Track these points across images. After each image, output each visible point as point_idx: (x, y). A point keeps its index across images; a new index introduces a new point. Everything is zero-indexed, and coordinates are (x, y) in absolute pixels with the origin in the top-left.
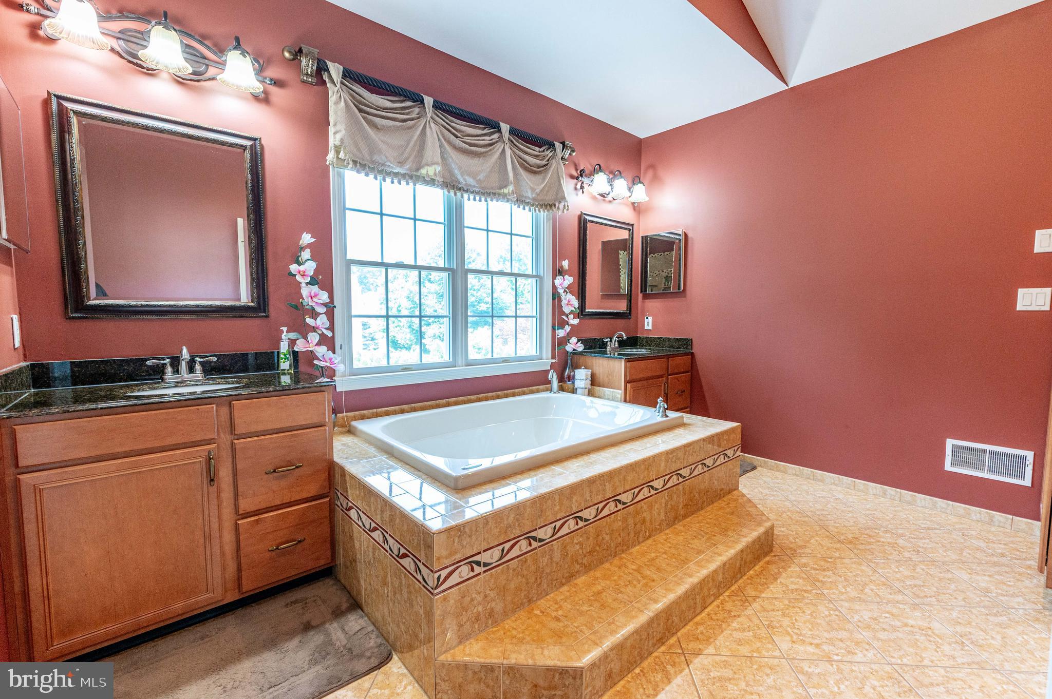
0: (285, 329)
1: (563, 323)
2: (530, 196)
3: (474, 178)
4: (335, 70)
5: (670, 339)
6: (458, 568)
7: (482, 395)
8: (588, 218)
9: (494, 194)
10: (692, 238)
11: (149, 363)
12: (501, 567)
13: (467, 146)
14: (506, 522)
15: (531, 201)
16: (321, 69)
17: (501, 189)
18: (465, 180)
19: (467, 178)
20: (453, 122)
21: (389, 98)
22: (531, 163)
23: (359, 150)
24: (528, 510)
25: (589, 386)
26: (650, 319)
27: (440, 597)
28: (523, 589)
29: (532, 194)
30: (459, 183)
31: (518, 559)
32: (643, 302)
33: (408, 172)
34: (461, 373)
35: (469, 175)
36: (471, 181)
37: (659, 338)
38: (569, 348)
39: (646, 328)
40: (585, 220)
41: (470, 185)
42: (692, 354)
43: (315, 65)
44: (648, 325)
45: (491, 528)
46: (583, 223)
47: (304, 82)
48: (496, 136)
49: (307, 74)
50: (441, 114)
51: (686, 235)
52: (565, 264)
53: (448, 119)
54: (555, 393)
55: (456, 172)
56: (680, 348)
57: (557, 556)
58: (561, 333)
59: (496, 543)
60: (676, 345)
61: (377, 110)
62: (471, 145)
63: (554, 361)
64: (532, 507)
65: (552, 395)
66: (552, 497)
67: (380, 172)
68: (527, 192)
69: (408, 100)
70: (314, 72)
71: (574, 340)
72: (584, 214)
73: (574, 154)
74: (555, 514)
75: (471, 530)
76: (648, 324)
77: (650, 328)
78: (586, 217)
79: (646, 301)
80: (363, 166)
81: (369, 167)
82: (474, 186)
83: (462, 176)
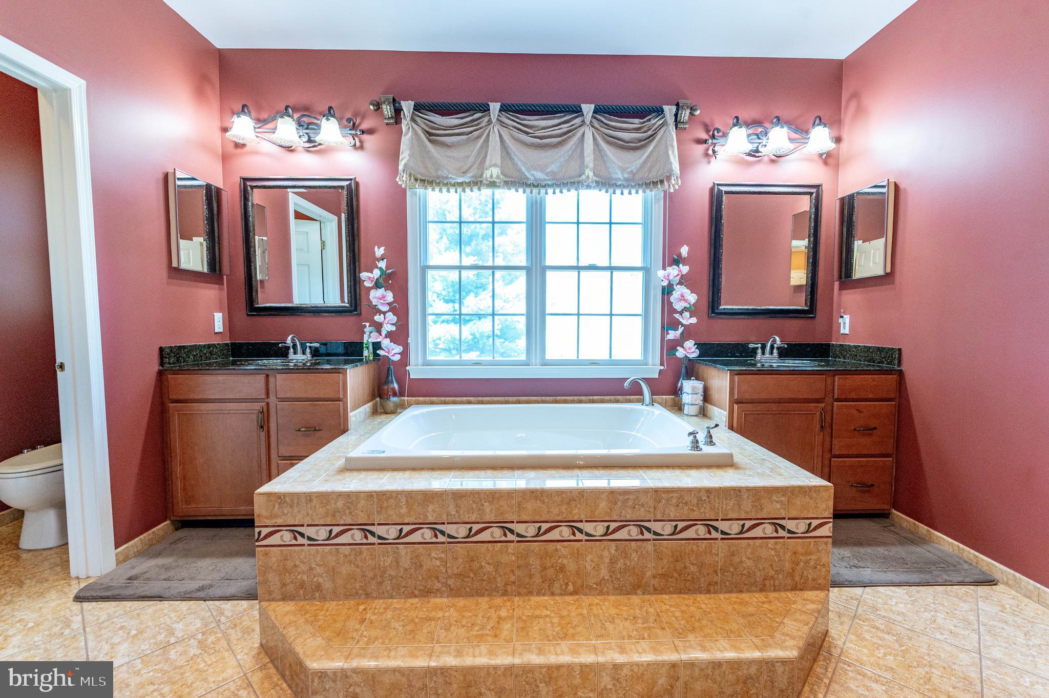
0: (367, 324)
1: (675, 325)
2: (621, 177)
3: (542, 171)
4: (407, 107)
5: (870, 348)
6: (281, 530)
7: (560, 397)
8: (724, 189)
9: (573, 183)
10: (905, 189)
11: (280, 345)
12: (329, 547)
13: (538, 140)
14: (333, 506)
15: (624, 183)
16: (398, 111)
17: (580, 176)
18: (533, 175)
19: (534, 172)
20: (525, 120)
21: (459, 116)
22: (626, 139)
23: (426, 168)
24: (362, 502)
25: (701, 403)
26: (847, 318)
27: (261, 551)
28: (358, 579)
29: (623, 174)
30: (527, 178)
31: (351, 547)
32: (840, 295)
33: (473, 179)
34: (535, 372)
35: (535, 169)
36: (540, 175)
37: (856, 347)
38: (680, 353)
39: (842, 331)
40: (720, 191)
41: (540, 180)
42: (901, 374)
43: (392, 108)
44: (844, 328)
45: (315, 506)
46: (716, 198)
47: (387, 124)
48: (578, 121)
49: (389, 118)
50: (511, 115)
51: (897, 186)
52: (684, 251)
53: (518, 118)
54: (647, 405)
55: (523, 169)
56: (882, 363)
57: (405, 562)
58: (672, 335)
59: (322, 522)
60: (877, 357)
61: (445, 130)
62: (541, 138)
63: (662, 368)
64: (368, 500)
65: (644, 407)
66: (396, 497)
67: (446, 185)
68: (616, 173)
69: (479, 112)
70: (394, 114)
71: (690, 344)
72: (718, 185)
73: (698, 112)
74: (401, 516)
75: (292, 500)
76: (845, 325)
77: (847, 331)
78: (721, 188)
79: (843, 291)
80: (431, 183)
81: (435, 182)
82: (545, 180)
83: (529, 172)
